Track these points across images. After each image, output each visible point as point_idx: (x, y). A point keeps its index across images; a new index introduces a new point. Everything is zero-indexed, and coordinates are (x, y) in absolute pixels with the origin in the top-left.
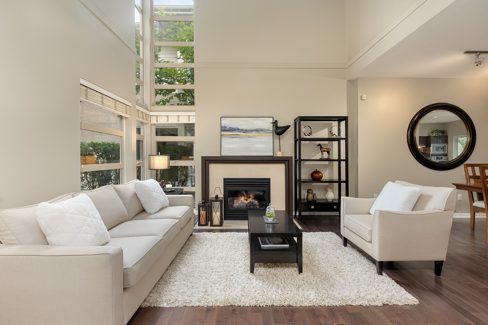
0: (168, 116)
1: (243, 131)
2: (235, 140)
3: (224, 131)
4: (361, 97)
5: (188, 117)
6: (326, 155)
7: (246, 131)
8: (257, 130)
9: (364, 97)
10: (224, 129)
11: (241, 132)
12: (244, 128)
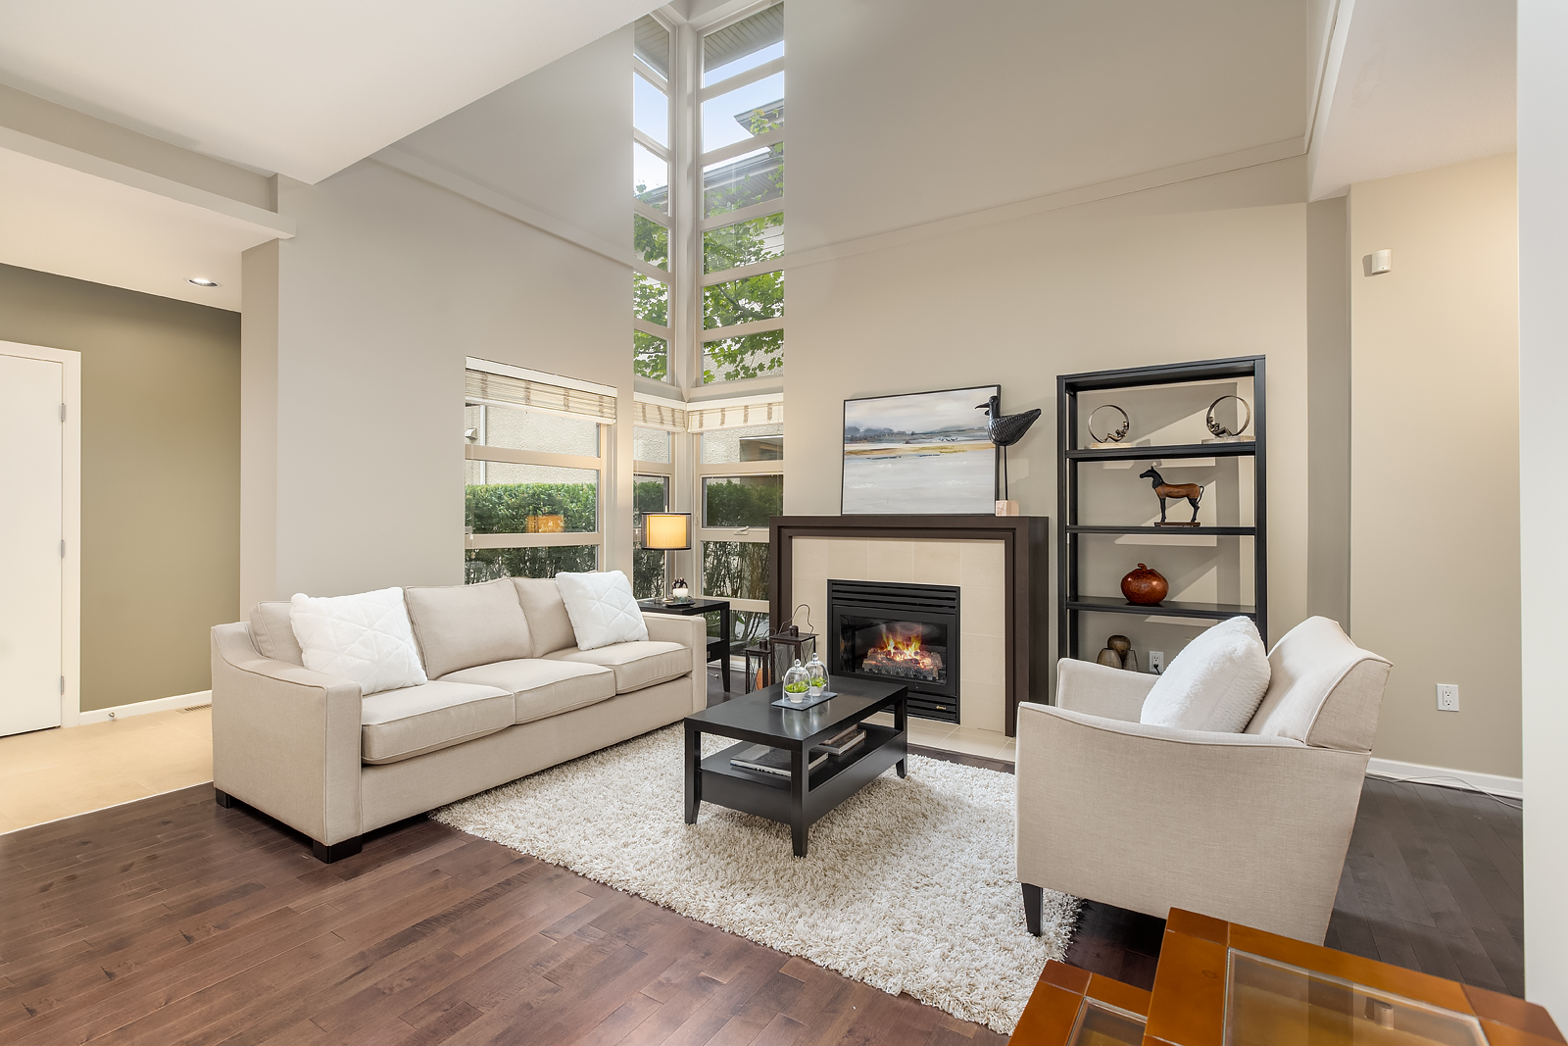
0: (723, 410)
1: (904, 438)
2: (882, 465)
3: (853, 440)
4: (1368, 261)
5: (766, 409)
6: (1179, 512)
7: (911, 438)
8: (945, 433)
9: (1384, 259)
10: (851, 435)
11: (899, 442)
12: (908, 427)
